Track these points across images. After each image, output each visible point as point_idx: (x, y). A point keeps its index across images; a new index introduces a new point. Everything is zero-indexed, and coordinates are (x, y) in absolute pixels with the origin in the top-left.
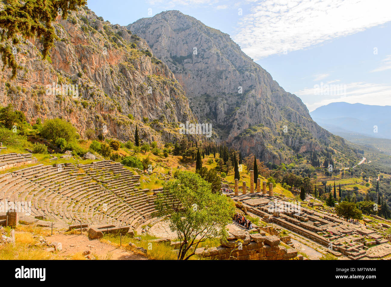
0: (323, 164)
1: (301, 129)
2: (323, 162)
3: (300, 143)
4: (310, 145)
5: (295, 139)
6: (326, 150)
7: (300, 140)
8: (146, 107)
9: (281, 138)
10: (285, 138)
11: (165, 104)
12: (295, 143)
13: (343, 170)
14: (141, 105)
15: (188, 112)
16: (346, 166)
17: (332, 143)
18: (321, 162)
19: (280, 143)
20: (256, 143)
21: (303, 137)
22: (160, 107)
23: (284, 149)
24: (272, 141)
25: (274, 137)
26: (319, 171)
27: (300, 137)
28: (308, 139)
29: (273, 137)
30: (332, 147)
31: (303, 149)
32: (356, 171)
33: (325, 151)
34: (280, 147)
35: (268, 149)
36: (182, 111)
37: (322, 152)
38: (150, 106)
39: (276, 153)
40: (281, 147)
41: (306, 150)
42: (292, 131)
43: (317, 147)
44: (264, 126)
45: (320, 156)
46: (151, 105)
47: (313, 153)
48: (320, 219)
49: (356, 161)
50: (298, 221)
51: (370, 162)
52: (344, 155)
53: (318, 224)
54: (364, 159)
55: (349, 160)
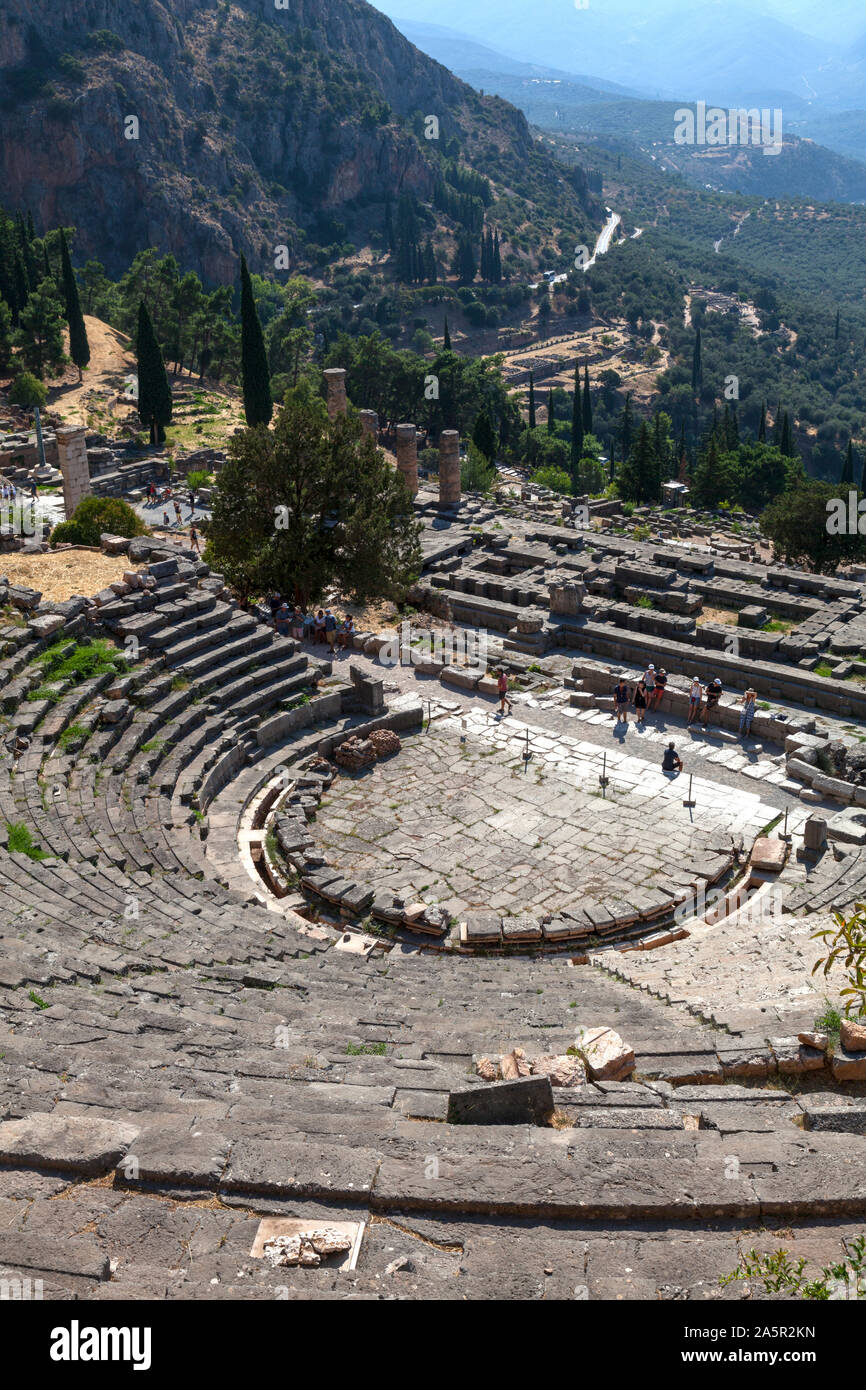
0: (448, 267)
2: (451, 253)
3: (331, 150)
4: (379, 158)
5: (299, 124)
6: (454, 179)
7: (326, 127)
9: (224, 126)
10: (245, 119)
12: (299, 153)
13: (544, 289)
17: (470, 140)
18: (443, 256)
19: (223, 153)
20: (88, 159)
21: (342, 112)
23: (246, 189)
24: (177, 140)
25: (185, 120)
26: (435, 303)
27: (326, 112)
28: (369, 124)
29: (179, 118)
30: (474, 164)
31: (345, 184)
33: (448, 188)
34: (227, 183)
35: (167, 195)
39: (207, 221)
40: (233, 182)
41: (358, 187)
42: (276, 76)
43: (414, 168)
45: (430, 222)
47: (395, 206)
48: (756, 591)
49: (586, 232)
50: (685, 621)
51: (639, 232)
52: (530, 204)
53: (761, 616)
54: (614, 220)
55: (557, 232)
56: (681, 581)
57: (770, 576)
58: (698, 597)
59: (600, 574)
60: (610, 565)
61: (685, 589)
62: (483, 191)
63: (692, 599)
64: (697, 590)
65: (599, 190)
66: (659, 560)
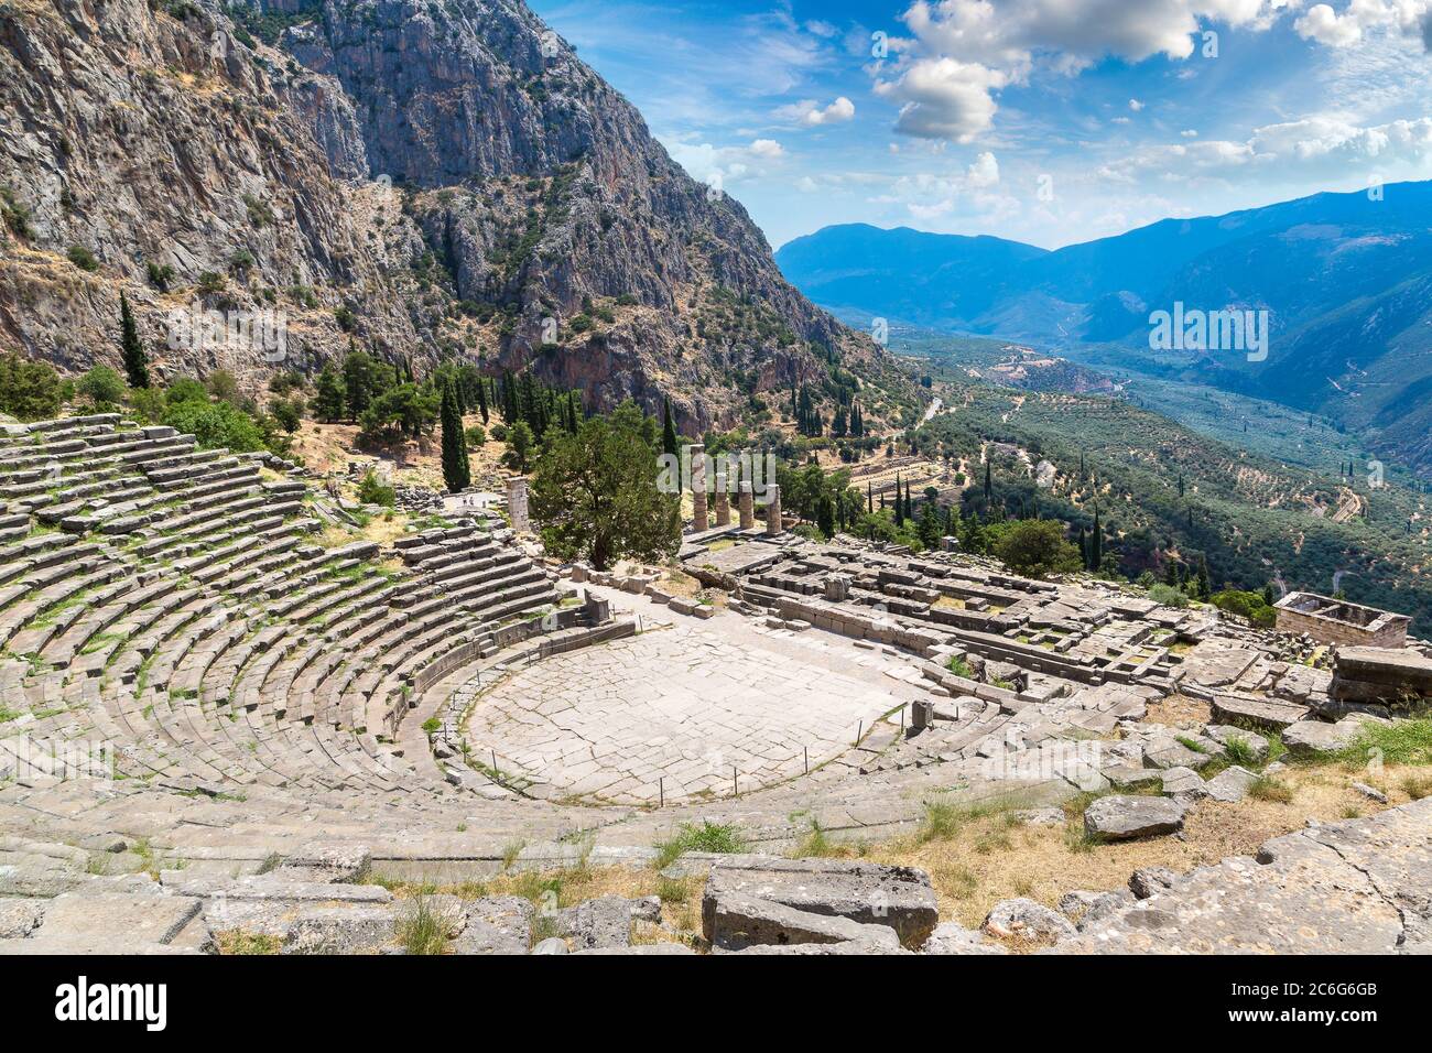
0: (829, 426)
1: (757, 313)
2: (832, 418)
3: (758, 358)
5: (741, 345)
6: (836, 377)
7: (757, 348)
8: (154, 215)
9: (696, 346)
10: (708, 343)
11: (243, 208)
12: (741, 360)
13: (890, 439)
14: (126, 203)
15: (350, 243)
16: (894, 427)
18: (826, 419)
19: (694, 361)
20: (613, 365)
21: (767, 338)
22: (223, 219)
23: (708, 382)
24: (666, 354)
25: (671, 343)
27: (757, 338)
28: (782, 346)
29: (668, 342)
31: (768, 379)
32: (925, 439)
33: (832, 382)
34: (696, 379)
36: (324, 238)
37: (825, 385)
38: (175, 212)
39: (683, 400)
40: (700, 378)
41: (775, 380)
42: (728, 319)
44: (636, 304)
45: (819, 400)
46: (177, 206)
47: (798, 391)
48: (981, 588)
49: (919, 408)
50: (923, 605)
51: (953, 410)
52: (883, 392)
53: (981, 604)
54: (937, 403)
55: (900, 407)
56: (926, 580)
57: (990, 578)
58: (937, 592)
59: (870, 576)
60: (875, 571)
61: (929, 586)
62: (854, 383)
63: (932, 593)
64: (938, 587)
65: (929, 385)
66: (912, 567)
